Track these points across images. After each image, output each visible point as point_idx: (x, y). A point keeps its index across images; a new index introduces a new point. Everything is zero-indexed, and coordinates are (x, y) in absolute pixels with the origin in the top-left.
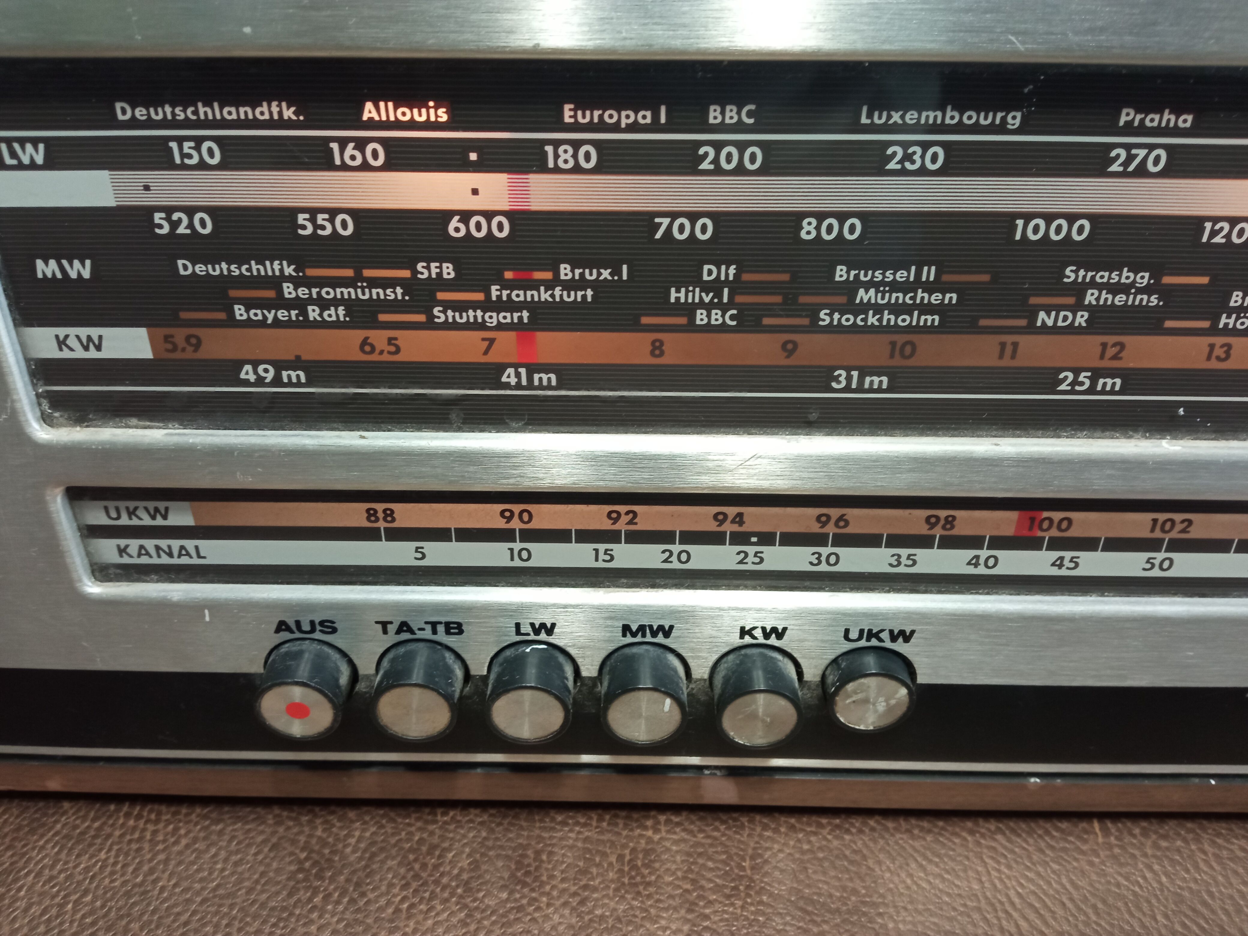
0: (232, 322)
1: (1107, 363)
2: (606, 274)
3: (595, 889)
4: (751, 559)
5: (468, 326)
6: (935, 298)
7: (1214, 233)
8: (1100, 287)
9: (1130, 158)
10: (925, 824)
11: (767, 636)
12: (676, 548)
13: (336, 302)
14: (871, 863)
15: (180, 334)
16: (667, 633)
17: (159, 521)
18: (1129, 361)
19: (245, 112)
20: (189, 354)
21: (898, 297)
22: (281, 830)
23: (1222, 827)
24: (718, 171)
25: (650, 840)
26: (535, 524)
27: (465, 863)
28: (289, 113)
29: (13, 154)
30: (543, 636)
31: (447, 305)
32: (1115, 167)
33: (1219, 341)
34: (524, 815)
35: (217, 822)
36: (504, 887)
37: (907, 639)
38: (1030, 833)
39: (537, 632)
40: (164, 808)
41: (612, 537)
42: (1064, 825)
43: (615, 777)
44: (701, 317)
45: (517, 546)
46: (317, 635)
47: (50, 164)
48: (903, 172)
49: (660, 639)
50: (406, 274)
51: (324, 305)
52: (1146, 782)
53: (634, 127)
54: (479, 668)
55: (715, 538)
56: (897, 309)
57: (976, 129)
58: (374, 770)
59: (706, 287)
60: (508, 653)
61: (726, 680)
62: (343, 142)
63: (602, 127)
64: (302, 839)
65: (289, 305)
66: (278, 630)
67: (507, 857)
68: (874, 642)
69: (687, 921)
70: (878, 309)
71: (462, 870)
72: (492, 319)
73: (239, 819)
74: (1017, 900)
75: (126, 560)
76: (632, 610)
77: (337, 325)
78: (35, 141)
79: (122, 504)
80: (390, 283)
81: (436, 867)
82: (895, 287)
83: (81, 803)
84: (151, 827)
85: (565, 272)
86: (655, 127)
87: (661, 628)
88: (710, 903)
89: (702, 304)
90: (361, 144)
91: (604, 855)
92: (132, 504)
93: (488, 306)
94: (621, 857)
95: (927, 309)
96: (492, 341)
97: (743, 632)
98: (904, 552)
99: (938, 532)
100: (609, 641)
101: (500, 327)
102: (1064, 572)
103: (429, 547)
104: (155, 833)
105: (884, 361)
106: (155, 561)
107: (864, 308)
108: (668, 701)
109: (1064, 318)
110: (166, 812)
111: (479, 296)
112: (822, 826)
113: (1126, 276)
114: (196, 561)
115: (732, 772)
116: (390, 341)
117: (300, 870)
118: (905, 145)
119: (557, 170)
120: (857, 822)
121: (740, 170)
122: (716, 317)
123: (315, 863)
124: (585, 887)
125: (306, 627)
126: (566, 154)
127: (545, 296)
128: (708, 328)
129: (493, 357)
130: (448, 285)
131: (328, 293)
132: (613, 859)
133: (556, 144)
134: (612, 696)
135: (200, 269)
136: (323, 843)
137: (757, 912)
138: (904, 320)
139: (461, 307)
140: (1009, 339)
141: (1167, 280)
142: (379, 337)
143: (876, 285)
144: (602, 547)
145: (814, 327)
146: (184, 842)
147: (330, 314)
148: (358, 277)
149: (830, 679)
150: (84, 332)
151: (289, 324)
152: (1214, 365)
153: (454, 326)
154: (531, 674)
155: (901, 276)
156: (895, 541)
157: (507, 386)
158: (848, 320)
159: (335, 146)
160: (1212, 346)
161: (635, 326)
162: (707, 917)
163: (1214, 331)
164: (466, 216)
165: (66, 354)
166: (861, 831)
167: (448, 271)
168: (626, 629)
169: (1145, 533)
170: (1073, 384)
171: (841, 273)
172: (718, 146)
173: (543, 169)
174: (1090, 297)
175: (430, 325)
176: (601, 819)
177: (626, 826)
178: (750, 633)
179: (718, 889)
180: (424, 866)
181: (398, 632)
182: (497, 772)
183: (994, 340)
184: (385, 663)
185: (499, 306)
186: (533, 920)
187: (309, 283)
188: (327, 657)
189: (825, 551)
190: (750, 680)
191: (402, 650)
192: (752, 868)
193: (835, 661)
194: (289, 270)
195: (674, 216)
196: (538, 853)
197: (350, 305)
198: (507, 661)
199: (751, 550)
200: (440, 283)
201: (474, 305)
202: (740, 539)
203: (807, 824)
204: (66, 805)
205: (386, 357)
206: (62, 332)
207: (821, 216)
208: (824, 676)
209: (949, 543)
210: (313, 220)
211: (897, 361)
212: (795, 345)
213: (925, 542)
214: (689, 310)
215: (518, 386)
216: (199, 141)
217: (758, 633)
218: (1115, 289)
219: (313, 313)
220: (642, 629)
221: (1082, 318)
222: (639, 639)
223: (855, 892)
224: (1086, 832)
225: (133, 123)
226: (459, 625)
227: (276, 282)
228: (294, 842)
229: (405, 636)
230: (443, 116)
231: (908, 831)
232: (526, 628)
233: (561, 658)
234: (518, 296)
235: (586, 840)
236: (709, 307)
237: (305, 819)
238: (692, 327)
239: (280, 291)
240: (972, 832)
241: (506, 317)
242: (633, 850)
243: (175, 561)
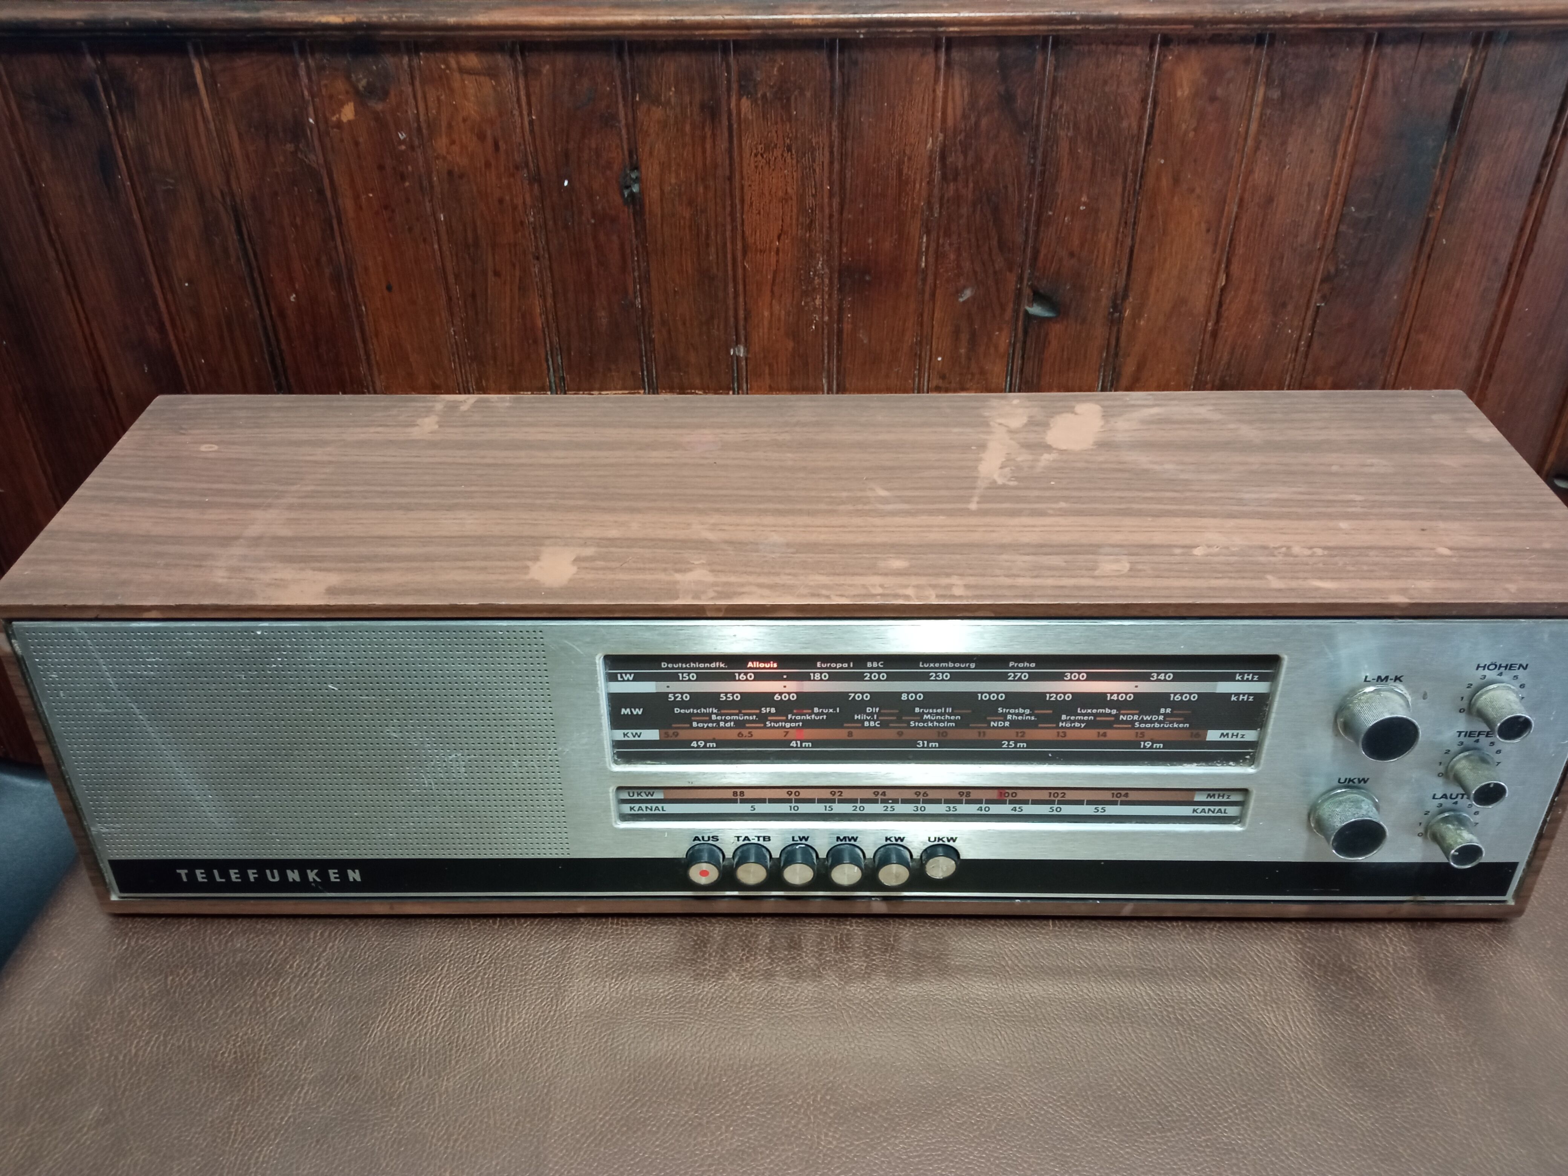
0: (691, 727)
1: (1018, 738)
2: (831, 711)
3: (825, 950)
4: (889, 809)
5: (779, 727)
6: (953, 718)
7: (1050, 697)
8: (1012, 714)
9: (1015, 676)
10: (972, 922)
11: (896, 840)
12: (859, 805)
13: (730, 721)
14: (946, 938)
15: (671, 732)
16: (855, 840)
17: (650, 797)
18: (1027, 737)
19: (707, 665)
20: (674, 738)
21: (938, 717)
22: (683, 928)
23: (1109, 923)
24: (871, 680)
25: (848, 930)
26: (801, 796)
27: (768, 940)
28: (722, 665)
29: (622, 677)
30: (804, 841)
31: (771, 721)
32: (1010, 678)
33: (1061, 731)
34: (791, 920)
35: (654, 925)
36: (786, 950)
37: (954, 841)
38: (1019, 926)
39: (801, 840)
40: (627, 920)
41: (832, 801)
42: (1036, 922)
43: (832, 901)
44: (866, 724)
45: (793, 805)
46: (710, 842)
47: (634, 680)
48: (936, 680)
49: (852, 842)
50: (758, 711)
51: (726, 721)
52: (1068, 902)
53: (841, 668)
54: (776, 854)
55: (874, 801)
56: (939, 721)
57: (960, 668)
58: (726, 899)
59: (868, 714)
60: (789, 848)
61: (880, 859)
62: (740, 674)
63: (830, 668)
64: (694, 931)
65: (713, 722)
66: (695, 840)
67: (786, 938)
68: (941, 842)
69: (865, 962)
70: (932, 721)
71: (767, 943)
72: (788, 725)
73: (663, 924)
74: (1009, 953)
75: (632, 812)
76: (840, 831)
77: (730, 728)
78: (630, 674)
79: (636, 791)
80: (752, 714)
81: (755, 942)
82: (937, 714)
83: (589, 919)
84: (624, 928)
85: (816, 710)
86: (849, 668)
87: (853, 838)
88: (875, 955)
89: (867, 720)
90: (746, 674)
91: (829, 936)
92: (639, 791)
93: (787, 721)
94: (836, 937)
95: (949, 721)
96: (787, 732)
97: (887, 839)
98: (951, 806)
99: (964, 798)
100: (831, 843)
101: (791, 727)
102: (1017, 813)
103: (757, 805)
104: (627, 930)
105: (936, 737)
106: (645, 812)
107: (927, 721)
108: (856, 868)
109: (1001, 724)
110: (630, 922)
111: (784, 718)
112: (926, 923)
113: (1021, 711)
114: (661, 812)
115: (885, 898)
116: (750, 733)
117: (697, 944)
118: (936, 673)
119: (814, 680)
120: (942, 921)
121: (879, 680)
122: (872, 724)
123: (702, 941)
124: (821, 949)
125: (706, 839)
126: (817, 676)
127: (808, 718)
128: (869, 727)
129: (789, 737)
130: (773, 715)
131: (728, 718)
132: (833, 938)
133: (814, 673)
134: (833, 866)
135: (683, 711)
136: (704, 933)
137: (896, 958)
138: (942, 725)
139: (777, 722)
140: (982, 730)
141: (1036, 712)
142: (745, 732)
143: (931, 714)
144: (828, 805)
145: (909, 727)
146: (641, 934)
147: (728, 725)
148: (740, 712)
149: (924, 858)
150: (634, 731)
151: (713, 728)
152: (1060, 738)
153: (774, 727)
154: (799, 857)
155: (939, 711)
156: (947, 801)
157: (792, 747)
158: (921, 724)
159: (737, 675)
160: (1058, 733)
161: (842, 727)
162: (874, 960)
163: (1057, 727)
164: (781, 694)
165: (626, 738)
166: (943, 925)
167: (773, 710)
168: (838, 838)
169: (1047, 798)
170: (1008, 745)
171: (917, 710)
172: (871, 673)
173: (810, 680)
174: (1009, 717)
175: (765, 727)
176: (826, 922)
177: (837, 924)
178: (889, 839)
179: (878, 949)
180: (750, 942)
181: (744, 840)
182: (780, 900)
183: (976, 731)
184: (738, 852)
185: (791, 721)
186: (800, 962)
187: (721, 715)
188: (714, 851)
189: (919, 806)
190: (890, 859)
191: (745, 848)
192: (894, 941)
193: (925, 850)
194: (715, 711)
195: (856, 693)
196: (799, 936)
197: (735, 721)
198: (788, 851)
199: (889, 805)
200: (770, 714)
201: (782, 721)
202: (884, 801)
203: (919, 922)
204: (582, 920)
205: (747, 738)
206: (626, 731)
207: (908, 693)
208: (921, 856)
209: (969, 802)
210: (726, 696)
211: (941, 738)
212: (902, 733)
213: (959, 802)
214: (862, 721)
215: (797, 747)
216: (689, 674)
217: (893, 839)
218: (1018, 715)
219: (722, 724)
220: (845, 838)
221: (1007, 724)
222: (843, 842)
223: (938, 950)
224: (1045, 925)
225: (667, 668)
226: (769, 838)
227: (710, 715)
228: (691, 933)
229: (747, 842)
230: (775, 665)
231: (965, 925)
232: (796, 838)
233: (811, 851)
234: (799, 718)
235: (820, 930)
236: (869, 721)
237: (693, 923)
238: (863, 727)
239: (711, 717)
240: (993, 925)
241: (793, 725)
242: (841, 934)
243: (653, 812)
